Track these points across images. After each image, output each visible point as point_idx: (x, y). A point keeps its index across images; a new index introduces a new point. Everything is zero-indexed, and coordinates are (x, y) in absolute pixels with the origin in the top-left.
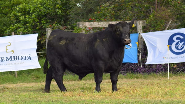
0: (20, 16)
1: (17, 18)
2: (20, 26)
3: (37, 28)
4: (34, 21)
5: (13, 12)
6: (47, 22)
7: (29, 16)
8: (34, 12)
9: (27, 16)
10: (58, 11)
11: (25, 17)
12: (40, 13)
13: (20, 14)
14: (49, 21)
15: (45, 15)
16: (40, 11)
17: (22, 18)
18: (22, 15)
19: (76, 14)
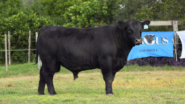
0: (72, 16)
1: (69, 18)
2: (72, 25)
3: (86, 26)
4: (83, 20)
5: (66, 13)
6: (95, 22)
7: (79, 15)
8: (83, 12)
9: (78, 16)
10: (104, 12)
11: (76, 17)
12: (89, 13)
13: (71, 14)
14: (96, 20)
15: (93, 16)
16: (89, 11)
17: (73, 18)
18: (74, 15)
19: (120, 15)
